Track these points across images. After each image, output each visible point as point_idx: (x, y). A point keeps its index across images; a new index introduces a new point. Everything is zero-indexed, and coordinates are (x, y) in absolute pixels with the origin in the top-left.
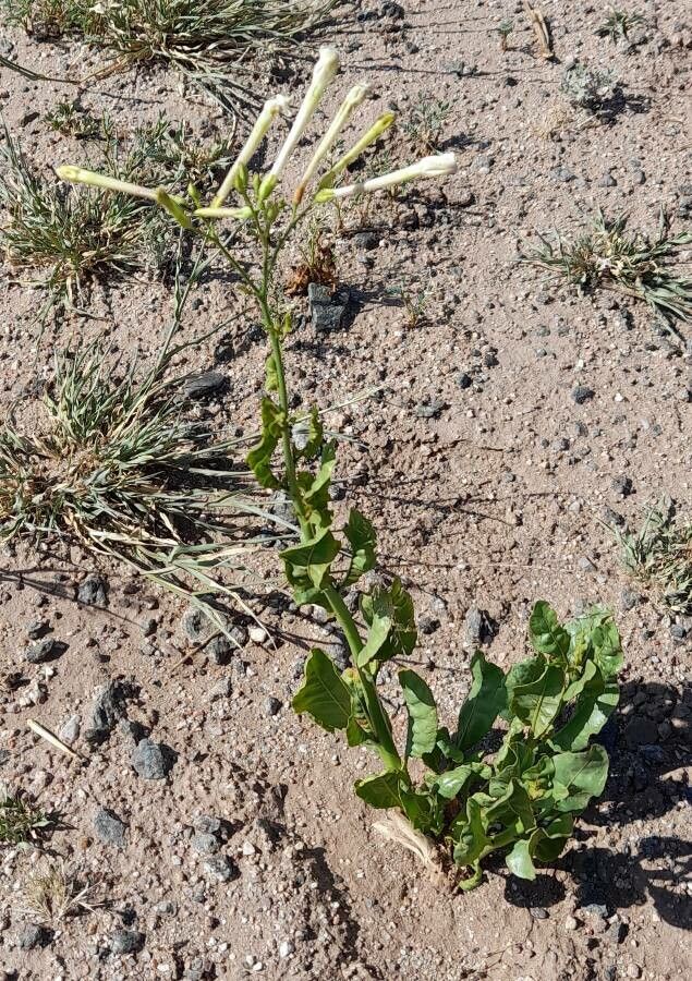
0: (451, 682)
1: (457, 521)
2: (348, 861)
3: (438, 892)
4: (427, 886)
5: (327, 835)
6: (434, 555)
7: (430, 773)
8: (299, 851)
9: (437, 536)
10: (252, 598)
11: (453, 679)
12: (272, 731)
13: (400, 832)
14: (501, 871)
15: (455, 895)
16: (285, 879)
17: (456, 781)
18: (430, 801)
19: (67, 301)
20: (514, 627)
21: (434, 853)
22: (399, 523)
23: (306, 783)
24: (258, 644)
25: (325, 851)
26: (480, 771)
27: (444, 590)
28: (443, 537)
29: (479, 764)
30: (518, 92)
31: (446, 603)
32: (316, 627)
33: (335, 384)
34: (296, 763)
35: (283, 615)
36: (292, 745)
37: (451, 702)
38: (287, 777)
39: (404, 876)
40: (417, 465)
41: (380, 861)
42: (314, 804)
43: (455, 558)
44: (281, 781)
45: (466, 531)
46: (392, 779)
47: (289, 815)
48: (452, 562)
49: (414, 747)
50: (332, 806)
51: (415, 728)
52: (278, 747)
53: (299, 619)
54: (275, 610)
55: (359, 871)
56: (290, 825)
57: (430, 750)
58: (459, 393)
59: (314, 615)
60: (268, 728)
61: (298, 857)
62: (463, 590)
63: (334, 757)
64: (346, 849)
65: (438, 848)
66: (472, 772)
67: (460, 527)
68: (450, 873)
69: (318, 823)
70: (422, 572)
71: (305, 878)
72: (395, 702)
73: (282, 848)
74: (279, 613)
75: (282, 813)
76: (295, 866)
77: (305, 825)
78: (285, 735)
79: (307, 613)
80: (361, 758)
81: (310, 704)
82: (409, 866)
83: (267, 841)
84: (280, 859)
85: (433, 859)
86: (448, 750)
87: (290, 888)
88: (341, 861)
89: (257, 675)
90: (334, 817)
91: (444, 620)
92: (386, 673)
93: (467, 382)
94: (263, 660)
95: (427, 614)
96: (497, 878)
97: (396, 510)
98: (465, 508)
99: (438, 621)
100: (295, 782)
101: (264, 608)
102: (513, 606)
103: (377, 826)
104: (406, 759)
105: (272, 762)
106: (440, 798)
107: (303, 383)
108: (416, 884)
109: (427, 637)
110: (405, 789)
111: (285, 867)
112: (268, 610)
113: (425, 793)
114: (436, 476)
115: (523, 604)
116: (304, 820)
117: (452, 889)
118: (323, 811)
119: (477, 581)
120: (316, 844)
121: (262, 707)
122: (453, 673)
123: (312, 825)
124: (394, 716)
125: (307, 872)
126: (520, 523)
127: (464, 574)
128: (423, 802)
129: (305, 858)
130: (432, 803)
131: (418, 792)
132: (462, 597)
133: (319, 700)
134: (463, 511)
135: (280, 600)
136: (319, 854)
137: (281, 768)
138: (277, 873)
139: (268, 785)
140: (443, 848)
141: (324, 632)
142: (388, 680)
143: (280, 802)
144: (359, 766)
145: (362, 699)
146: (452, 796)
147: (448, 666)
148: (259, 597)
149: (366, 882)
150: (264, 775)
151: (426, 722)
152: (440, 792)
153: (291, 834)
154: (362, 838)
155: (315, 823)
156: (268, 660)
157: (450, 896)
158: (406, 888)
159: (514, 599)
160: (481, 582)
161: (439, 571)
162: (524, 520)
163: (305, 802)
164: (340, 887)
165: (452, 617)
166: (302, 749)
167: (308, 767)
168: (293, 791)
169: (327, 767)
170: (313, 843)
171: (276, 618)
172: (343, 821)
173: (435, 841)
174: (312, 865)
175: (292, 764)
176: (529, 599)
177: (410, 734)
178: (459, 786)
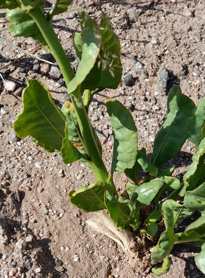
0: (146, 119)
1: (151, 15)
2: (67, 248)
3: (134, 271)
4: (126, 267)
5: (52, 229)
6: (135, 34)
7: (131, 184)
8: (28, 243)
9: (138, 24)
10: (8, 61)
11: (148, 117)
12: (16, 153)
13: (106, 228)
14: (182, 255)
15: (147, 274)
16: (15, 266)
17: (151, 191)
18: (130, 206)
20: (190, 82)
21: (133, 244)
22: (112, 15)
23: (39, 189)
24: (10, 92)
25: (50, 241)
26: (170, 183)
27: (142, 57)
28: (142, 24)
29: (170, 177)
31: (143, 65)
32: (52, 81)
34: (33, 175)
35: (29, 73)
36: (30, 162)
37: (146, 132)
38: (25, 186)
39: (109, 259)
41: (91, 248)
42: (43, 206)
43: (150, 37)
44: (20, 189)
45: (158, 21)
46: (100, 190)
47: (24, 214)
48: (147, 39)
49: (119, 164)
50: (57, 207)
51: (119, 149)
52: (19, 164)
53: (40, 76)
54: (23, 70)
55: (75, 256)
56: (24, 222)
57: (131, 166)
59: (51, 73)
60: (13, 150)
61: (27, 247)
62: (155, 57)
63: (61, 171)
64: (66, 239)
65: (135, 240)
66: (165, 183)
67: (154, 18)
68: (144, 258)
69: (46, 220)
70: (127, 46)
71: (32, 264)
72: (106, 132)
73: (15, 240)
74: (26, 72)
75: (19, 213)
76: (24, 255)
77: (36, 222)
78: (25, 155)
79: (45, 72)
80: (81, 172)
81: (31, 129)
82: (113, 251)
83: (3, 235)
84: (13, 250)
85: (131, 249)
86: (146, 166)
87: (19, 273)
88: (62, 248)
89: (8, 113)
90: (58, 215)
91: (142, 77)
92: (100, 112)
94: (13, 104)
95: (130, 73)
96: (179, 260)
97: (110, 8)
98: (157, 7)
99: (137, 78)
100: (30, 189)
101: (16, 68)
102: (189, 68)
103: (89, 223)
104: (112, 173)
105: (14, 174)
106: (138, 204)
108: (118, 265)
109: (130, 88)
110: (109, 198)
111: (16, 256)
112: (18, 69)
113: (126, 201)
115: (196, 67)
116: (35, 218)
117: (145, 269)
118: (50, 210)
119: (165, 51)
120: (44, 236)
121: (10, 136)
122: (148, 113)
123: (42, 222)
124: (105, 142)
125: (33, 260)
126: (193, 15)
127: (156, 47)
128: (125, 208)
129: (33, 248)
130: (132, 208)
131: (120, 200)
132: (155, 62)
133: (39, 126)
134: (155, 9)
135: (27, 63)
136: (44, 244)
137: (20, 179)
138: (10, 261)
139: (9, 192)
140: (139, 239)
141: (57, 84)
142: (101, 117)
143: (17, 204)
144: (78, 178)
145: (77, 126)
146: (148, 203)
147: (143, 108)
148: (12, 60)
149: (80, 265)
150: (8, 184)
151: (128, 144)
152: (138, 199)
153: (25, 229)
154: (79, 231)
155: (43, 220)
156: (16, 104)
157: (143, 274)
158: (111, 268)
159: (191, 63)
160: (167, 52)
161: (139, 45)
162: (196, 14)
163: (36, 204)
164: (59, 269)
165: (148, 74)
166: (37, 165)
167: (41, 178)
168: (29, 196)
169: (55, 178)
170: (41, 235)
171: (24, 75)
172: (65, 218)
173: (133, 234)
174: (39, 253)
175: (29, 176)
176: (200, 63)
177: (116, 153)
178: (154, 195)
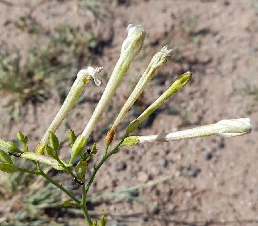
19: (16, 114)
30: (230, 9)
33: (144, 157)
40: (185, 202)
58: (206, 163)
93: (210, 157)
107: (128, 156)
114: (195, 209)
